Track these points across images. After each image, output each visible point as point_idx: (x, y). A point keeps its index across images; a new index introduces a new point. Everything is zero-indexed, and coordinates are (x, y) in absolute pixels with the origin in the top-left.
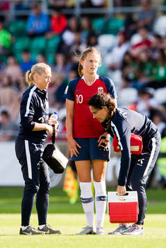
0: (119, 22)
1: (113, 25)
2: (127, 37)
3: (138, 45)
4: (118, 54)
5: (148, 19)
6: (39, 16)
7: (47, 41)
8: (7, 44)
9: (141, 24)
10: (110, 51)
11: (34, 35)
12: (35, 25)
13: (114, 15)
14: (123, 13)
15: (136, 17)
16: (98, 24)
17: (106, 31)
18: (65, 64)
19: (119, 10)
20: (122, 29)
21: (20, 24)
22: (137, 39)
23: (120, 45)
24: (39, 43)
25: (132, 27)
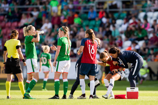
0: (124, 14)
1: (122, 16)
2: (127, 20)
3: (132, 24)
4: (124, 27)
5: (136, 13)
6: (93, 12)
7: (96, 22)
8: (80, 23)
9: (133, 15)
10: (121, 26)
11: (90, 20)
12: (91, 15)
13: (122, 11)
14: (126, 11)
15: (131, 13)
16: (116, 15)
17: (119, 18)
19: (124, 10)
20: (125, 17)
21: (85, 15)
22: (131, 21)
23: (125, 24)
24: (93, 23)
25: (129, 17)
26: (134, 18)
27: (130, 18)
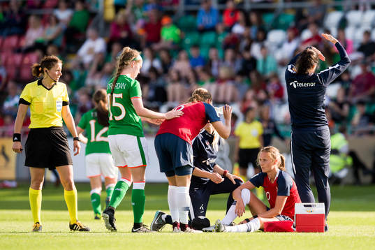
0: (289, 17)
1: (282, 21)
2: (297, 32)
3: (309, 40)
4: (289, 49)
5: (318, 14)
6: (209, 10)
7: (217, 35)
8: (177, 39)
9: (311, 19)
10: (280, 46)
11: (203, 31)
12: (204, 20)
13: (285, 10)
14: (293, 9)
15: (306, 12)
16: (268, 19)
17: (276, 26)
18: (233, 60)
19: (289, 5)
20: (292, 24)
21: (190, 19)
22: (307, 34)
23: (290, 41)
24: (209, 38)
26: (313, 27)
27: (305, 27)
